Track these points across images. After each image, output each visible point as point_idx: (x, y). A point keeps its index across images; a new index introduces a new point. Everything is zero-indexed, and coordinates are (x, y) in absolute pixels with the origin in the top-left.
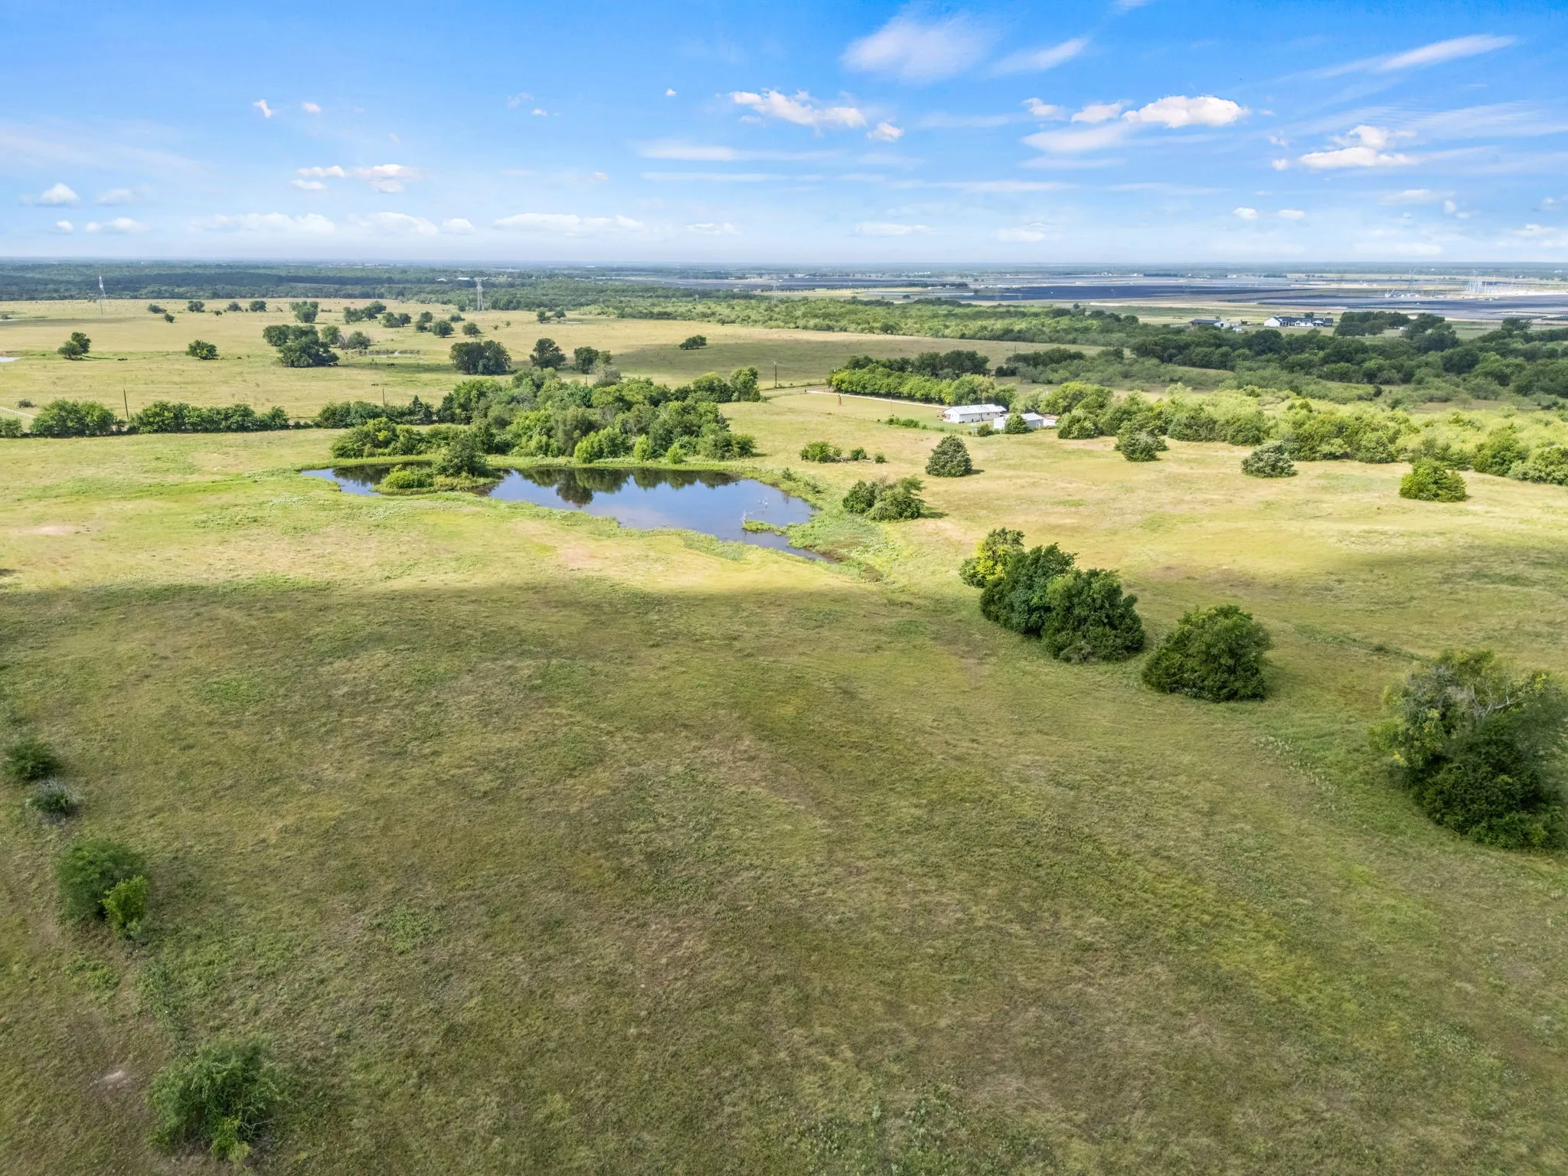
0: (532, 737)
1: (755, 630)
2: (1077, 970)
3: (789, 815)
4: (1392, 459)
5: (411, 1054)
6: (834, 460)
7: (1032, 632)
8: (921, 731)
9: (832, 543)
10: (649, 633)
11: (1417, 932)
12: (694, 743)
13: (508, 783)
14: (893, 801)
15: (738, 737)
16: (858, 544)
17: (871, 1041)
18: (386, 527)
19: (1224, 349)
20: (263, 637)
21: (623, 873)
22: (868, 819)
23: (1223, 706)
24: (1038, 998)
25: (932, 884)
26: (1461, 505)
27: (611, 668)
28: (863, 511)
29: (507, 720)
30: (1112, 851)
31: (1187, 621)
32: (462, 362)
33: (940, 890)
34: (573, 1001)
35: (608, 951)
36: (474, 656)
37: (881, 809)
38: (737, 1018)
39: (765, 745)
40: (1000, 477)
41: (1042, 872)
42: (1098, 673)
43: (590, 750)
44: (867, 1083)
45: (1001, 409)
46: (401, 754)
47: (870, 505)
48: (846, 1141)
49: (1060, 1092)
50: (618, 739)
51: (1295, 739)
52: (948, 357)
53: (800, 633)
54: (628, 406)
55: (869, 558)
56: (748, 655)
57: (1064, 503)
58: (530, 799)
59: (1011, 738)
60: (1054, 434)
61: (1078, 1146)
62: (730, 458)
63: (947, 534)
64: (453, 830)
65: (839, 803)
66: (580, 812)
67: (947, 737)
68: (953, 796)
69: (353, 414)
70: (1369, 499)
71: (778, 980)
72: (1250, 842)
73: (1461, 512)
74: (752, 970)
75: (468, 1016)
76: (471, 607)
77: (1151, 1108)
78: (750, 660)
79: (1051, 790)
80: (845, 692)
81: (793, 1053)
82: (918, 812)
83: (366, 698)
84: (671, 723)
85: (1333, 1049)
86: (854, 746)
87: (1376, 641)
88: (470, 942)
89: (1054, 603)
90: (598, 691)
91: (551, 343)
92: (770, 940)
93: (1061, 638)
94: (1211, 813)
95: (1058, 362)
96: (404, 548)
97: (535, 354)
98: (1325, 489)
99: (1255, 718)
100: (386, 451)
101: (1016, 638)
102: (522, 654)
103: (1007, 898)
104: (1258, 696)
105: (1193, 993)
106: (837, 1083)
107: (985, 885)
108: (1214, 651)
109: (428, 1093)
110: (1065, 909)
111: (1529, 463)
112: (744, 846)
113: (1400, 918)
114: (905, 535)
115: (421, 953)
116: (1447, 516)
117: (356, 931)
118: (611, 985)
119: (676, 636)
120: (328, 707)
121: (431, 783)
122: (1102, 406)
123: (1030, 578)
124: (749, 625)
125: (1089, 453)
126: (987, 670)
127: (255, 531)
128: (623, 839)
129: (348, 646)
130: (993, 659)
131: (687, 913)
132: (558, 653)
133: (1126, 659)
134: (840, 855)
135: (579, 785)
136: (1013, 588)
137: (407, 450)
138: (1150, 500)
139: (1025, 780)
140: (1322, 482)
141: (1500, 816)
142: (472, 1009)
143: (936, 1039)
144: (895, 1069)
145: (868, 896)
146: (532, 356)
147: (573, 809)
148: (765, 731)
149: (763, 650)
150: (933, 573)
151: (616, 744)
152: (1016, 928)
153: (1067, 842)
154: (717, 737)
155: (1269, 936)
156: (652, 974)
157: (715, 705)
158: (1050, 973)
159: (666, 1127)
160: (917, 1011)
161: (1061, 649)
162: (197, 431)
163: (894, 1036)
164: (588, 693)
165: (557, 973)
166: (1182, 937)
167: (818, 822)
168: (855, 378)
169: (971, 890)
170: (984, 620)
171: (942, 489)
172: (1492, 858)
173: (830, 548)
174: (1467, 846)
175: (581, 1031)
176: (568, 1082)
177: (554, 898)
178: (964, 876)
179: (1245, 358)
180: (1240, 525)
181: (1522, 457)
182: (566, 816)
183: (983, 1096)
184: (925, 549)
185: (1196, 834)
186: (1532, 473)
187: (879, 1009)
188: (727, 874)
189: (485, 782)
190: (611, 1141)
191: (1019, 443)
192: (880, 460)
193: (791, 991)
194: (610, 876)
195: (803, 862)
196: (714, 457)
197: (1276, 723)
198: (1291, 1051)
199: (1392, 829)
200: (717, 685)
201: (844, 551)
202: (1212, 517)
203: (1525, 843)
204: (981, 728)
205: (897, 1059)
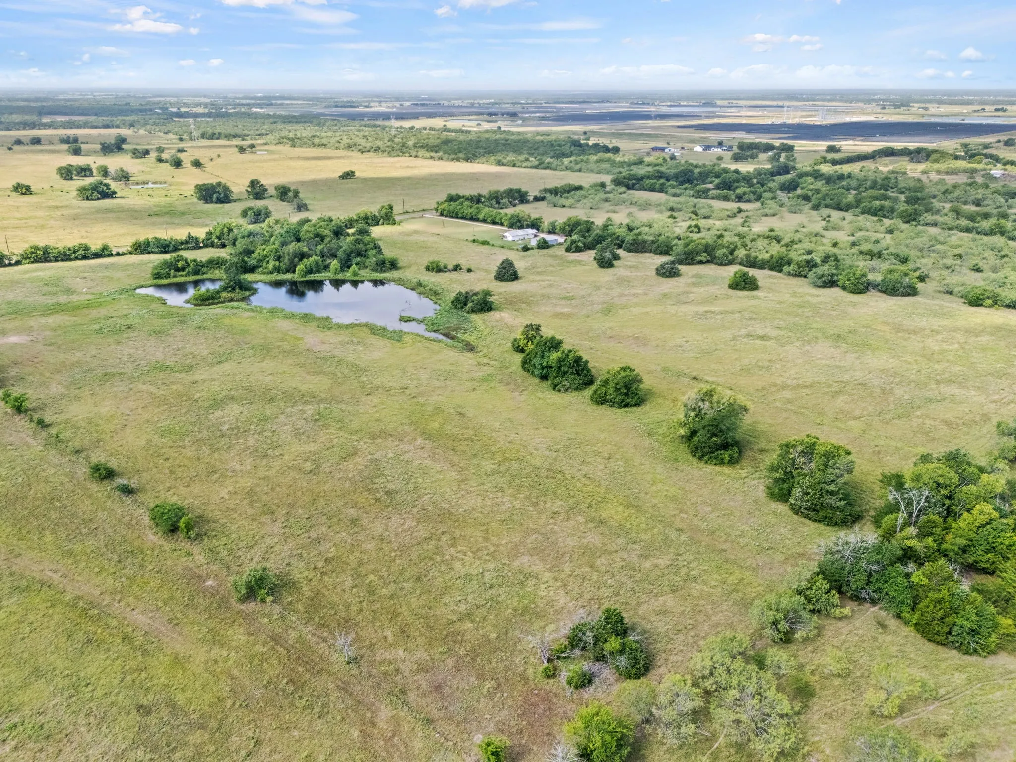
0: (322, 445)
1: (415, 383)
2: (551, 521)
3: (441, 472)
4: (730, 263)
5: (315, 568)
6: (444, 272)
7: (544, 377)
8: (494, 430)
9: (448, 328)
10: (364, 388)
11: (674, 499)
12: (396, 443)
13: (318, 466)
14: (483, 463)
15: (415, 439)
16: (460, 329)
17: (478, 550)
18: (205, 329)
19: (662, 181)
20: (172, 400)
21: (377, 500)
22: (473, 471)
23: (623, 409)
24: (537, 531)
25: (499, 494)
26: (755, 293)
27: (349, 408)
28: (462, 307)
29: (309, 437)
30: (568, 476)
31: (609, 372)
32: (203, 196)
33: (502, 496)
34: (369, 546)
35: (378, 528)
36: (282, 405)
37: (478, 466)
38: (430, 547)
39: (427, 441)
40: (533, 281)
41: (541, 486)
42: (572, 397)
43: (351, 449)
44: (478, 562)
45: (534, 231)
46: (266, 456)
47: (466, 304)
48: (471, 580)
49: (543, 560)
50: (362, 443)
51: (648, 424)
52: (505, 192)
53: (438, 384)
54: (323, 238)
55: (468, 338)
56: (414, 397)
57: (564, 298)
58: (331, 473)
59: (533, 431)
60: (563, 248)
61: (547, 574)
62: (385, 272)
63: (506, 321)
64: (302, 488)
65: (461, 465)
66: (353, 477)
67: (506, 432)
68: (507, 459)
69: (152, 244)
70: (714, 290)
71: (443, 533)
72: (621, 469)
73: (754, 297)
74: (434, 531)
75: (332, 554)
76: (270, 377)
77: (571, 561)
78: (415, 400)
79: (547, 453)
80: (460, 414)
81: (451, 556)
82: (493, 467)
83: (238, 431)
84: (384, 434)
85: (635, 539)
86: (466, 439)
87: (694, 374)
88: (324, 529)
89: (553, 365)
90: (346, 420)
91: (258, 182)
92: (439, 520)
93: (556, 381)
94: (609, 458)
95: (568, 192)
96: (221, 342)
97: (249, 189)
98: (694, 284)
99: (634, 415)
100: (184, 273)
101: (537, 380)
102: (305, 403)
103: (527, 498)
104: (637, 405)
105: (591, 525)
106: (467, 563)
107: (520, 493)
108: (618, 387)
109: (326, 579)
110: (549, 500)
111: (792, 267)
112: (424, 486)
113: (669, 494)
114: (484, 321)
115: (306, 535)
116: (746, 300)
117: (277, 528)
118: (382, 540)
119: (377, 388)
120: (222, 436)
121: (285, 468)
122: (588, 231)
123: (543, 352)
124: (411, 380)
125: (580, 262)
126: (523, 398)
127: (132, 335)
128: (374, 486)
129: (217, 404)
130: (526, 392)
131: (406, 513)
132: (321, 401)
133: (585, 389)
134: (463, 486)
135: (350, 465)
136: (535, 357)
137: (196, 273)
138: (607, 295)
139: (536, 450)
140: (694, 279)
141: (714, 453)
142: (333, 552)
143: (501, 548)
144: (487, 558)
145: (474, 501)
146: (247, 190)
147: (350, 475)
148: (427, 435)
149: (420, 394)
150: (499, 345)
151: (361, 445)
152: (530, 508)
153: (552, 474)
154: (406, 439)
155: (621, 504)
156: (397, 535)
157: (402, 424)
158: (541, 522)
159: (411, 581)
160: (494, 539)
161: (556, 386)
162: (57, 261)
163: (486, 548)
164: (341, 421)
165: (361, 537)
166: (590, 507)
167: (454, 474)
168: (452, 208)
169: (514, 496)
170: (522, 372)
171: (502, 290)
172: (710, 469)
173: (447, 331)
174: (702, 465)
175: (375, 555)
176: (374, 571)
177: (352, 511)
178: (511, 490)
179: (673, 187)
180: (649, 309)
181: (789, 263)
182: (348, 479)
183: (516, 563)
184: (496, 331)
185: (601, 467)
186: (792, 272)
187: (481, 539)
188: (419, 497)
189: (308, 466)
190: (394, 586)
191: (544, 256)
192: (469, 271)
193: (449, 536)
194: (373, 501)
195: (448, 490)
196: (376, 271)
197: (642, 417)
198: (620, 541)
199: (676, 460)
200: (402, 414)
201: (454, 333)
202: (636, 305)
203: (722, 463)
204: (520, 427)
205: (488, 554)
